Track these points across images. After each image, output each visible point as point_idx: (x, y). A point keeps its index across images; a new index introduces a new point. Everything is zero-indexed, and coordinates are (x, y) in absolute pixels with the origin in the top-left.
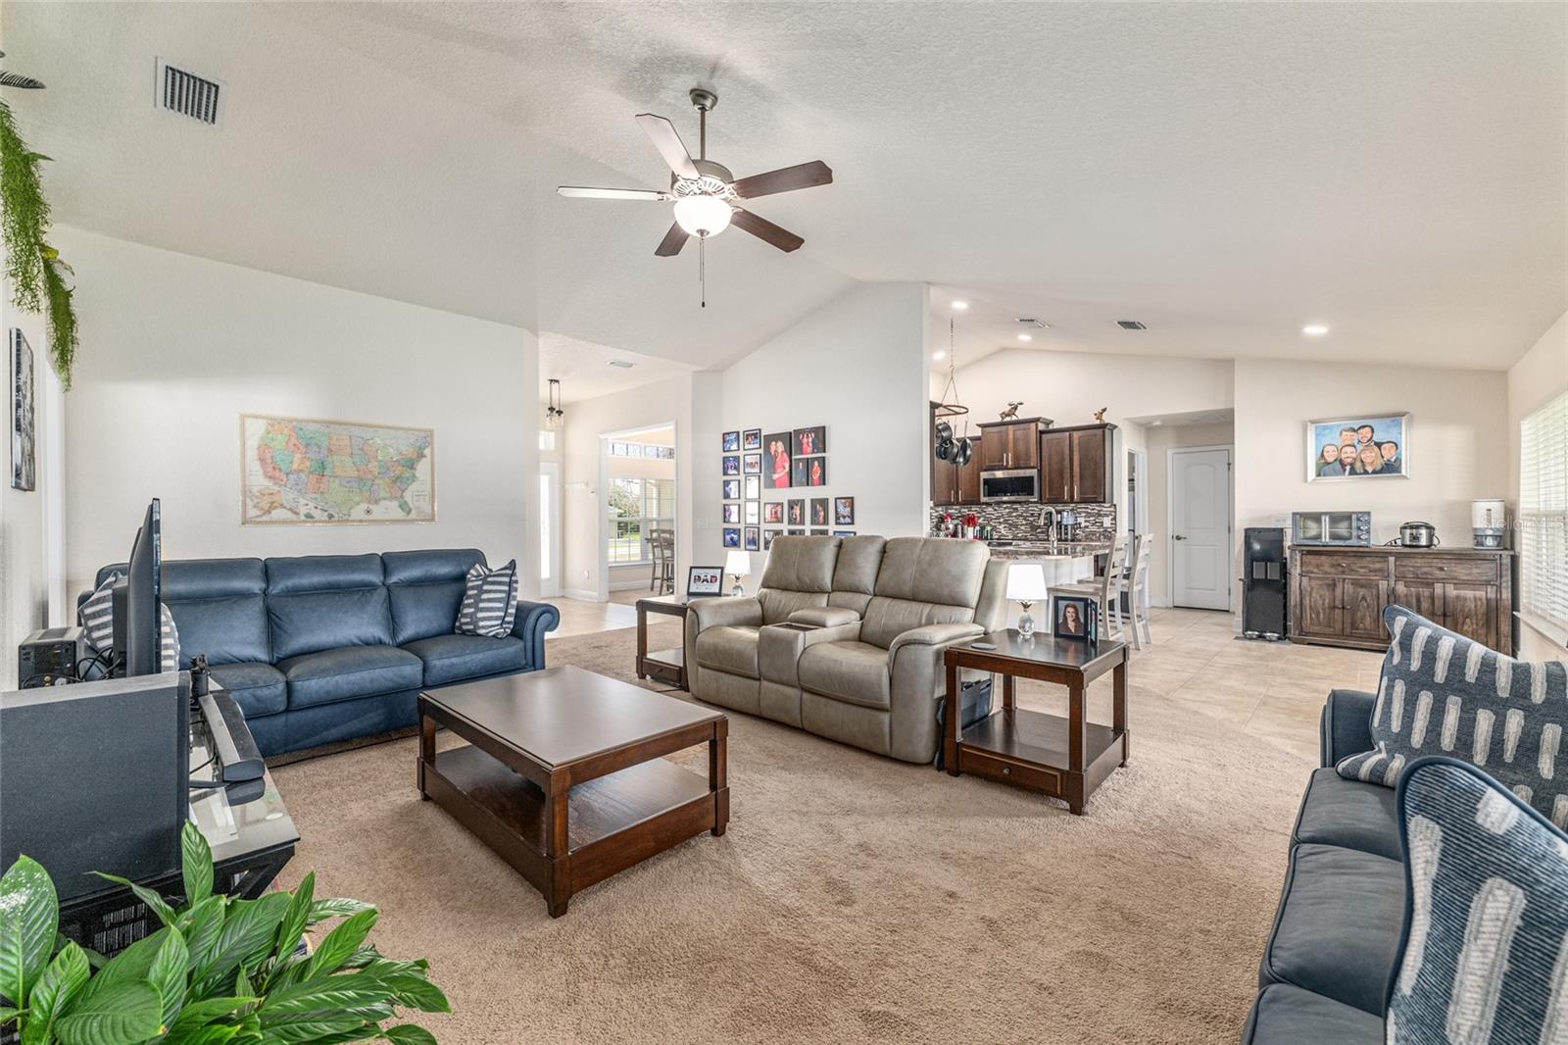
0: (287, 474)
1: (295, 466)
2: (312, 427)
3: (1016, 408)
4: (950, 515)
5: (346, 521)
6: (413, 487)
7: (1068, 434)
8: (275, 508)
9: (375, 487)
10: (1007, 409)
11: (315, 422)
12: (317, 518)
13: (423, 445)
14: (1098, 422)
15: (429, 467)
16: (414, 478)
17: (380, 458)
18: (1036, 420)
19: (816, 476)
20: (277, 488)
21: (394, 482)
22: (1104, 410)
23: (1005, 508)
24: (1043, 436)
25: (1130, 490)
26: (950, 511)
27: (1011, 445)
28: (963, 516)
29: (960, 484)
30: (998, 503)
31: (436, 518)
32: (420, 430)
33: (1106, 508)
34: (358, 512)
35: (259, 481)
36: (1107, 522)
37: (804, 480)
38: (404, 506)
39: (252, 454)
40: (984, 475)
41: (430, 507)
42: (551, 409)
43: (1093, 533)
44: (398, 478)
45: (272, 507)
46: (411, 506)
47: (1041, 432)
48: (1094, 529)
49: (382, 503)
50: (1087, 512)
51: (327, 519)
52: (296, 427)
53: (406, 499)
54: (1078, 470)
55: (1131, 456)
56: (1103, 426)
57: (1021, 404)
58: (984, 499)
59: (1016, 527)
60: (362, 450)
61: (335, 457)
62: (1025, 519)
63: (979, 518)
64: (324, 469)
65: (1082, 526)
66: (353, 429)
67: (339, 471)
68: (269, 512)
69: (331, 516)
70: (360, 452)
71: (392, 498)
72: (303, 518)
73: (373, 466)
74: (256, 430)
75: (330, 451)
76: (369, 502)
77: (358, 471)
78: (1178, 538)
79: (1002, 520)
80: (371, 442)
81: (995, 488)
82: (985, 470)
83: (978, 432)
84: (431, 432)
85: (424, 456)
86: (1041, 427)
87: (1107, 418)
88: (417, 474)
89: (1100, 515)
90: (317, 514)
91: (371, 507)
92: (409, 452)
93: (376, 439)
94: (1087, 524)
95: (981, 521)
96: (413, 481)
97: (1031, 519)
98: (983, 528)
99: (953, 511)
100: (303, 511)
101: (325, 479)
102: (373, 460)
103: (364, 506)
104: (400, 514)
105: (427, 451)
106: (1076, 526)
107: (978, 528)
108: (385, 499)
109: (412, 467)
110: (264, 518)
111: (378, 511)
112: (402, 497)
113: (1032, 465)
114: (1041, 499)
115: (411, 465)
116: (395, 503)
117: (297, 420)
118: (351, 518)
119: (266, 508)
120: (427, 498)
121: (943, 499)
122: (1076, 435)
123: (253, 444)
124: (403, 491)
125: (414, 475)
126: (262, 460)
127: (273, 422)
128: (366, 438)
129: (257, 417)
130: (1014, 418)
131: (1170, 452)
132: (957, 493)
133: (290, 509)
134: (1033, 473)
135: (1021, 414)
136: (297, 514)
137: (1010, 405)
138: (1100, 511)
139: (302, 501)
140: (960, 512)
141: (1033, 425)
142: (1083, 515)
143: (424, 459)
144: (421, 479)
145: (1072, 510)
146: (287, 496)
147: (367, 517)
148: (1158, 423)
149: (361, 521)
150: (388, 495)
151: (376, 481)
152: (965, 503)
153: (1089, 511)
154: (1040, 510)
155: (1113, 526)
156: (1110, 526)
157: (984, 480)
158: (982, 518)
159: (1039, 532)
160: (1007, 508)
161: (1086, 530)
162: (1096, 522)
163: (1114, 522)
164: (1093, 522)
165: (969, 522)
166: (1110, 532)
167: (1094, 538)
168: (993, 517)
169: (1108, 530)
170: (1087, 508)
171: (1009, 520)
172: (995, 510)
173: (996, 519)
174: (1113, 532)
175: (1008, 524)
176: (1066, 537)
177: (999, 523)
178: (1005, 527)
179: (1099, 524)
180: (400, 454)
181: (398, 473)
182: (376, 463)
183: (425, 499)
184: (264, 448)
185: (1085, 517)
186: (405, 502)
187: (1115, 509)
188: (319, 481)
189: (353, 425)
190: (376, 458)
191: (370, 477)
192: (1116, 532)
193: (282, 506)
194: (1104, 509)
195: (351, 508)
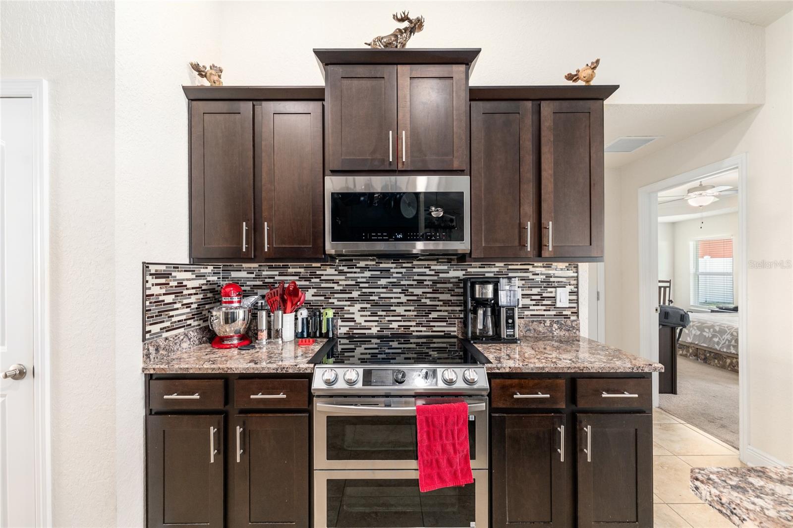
4: (236, 286)
23: (364, 269)
26: (234, 274)
28: (265, 286)
36: (563, 298)
40: (334, 184)
48: (539, 310)
54: (552, 188)
58: (327, 247)
59: (387, 307)
62: (404, 292)
63: (307, 288)
79: (355, 294)
82: (336, 174)
83: (316, 72)
89: (550, 285)
94: (527, 301)
95: (309, 295)
97: (418, 291)
98: (315, 312)
99: (243, 274)
107: (304, 313)
113: (456, 165)
114: (471, 250)
121: (218, 244)
122: (546, 109)
132: (256, 230)
134: (460, 184)
140: (258, 277)
152: (274, 257)
153: (531, 277)
154: (437, 273)
155: (575, 305)
156: (568, 305)
157: (333, 194)
158: (312, 291)
159: (435, 320)
160: (366, 268)
161: (526, 313)
162: (543, 299)
163: (575, 297)
164: (538, 297)
165: (284, 302)
166: (567, 315)
167: (541, 329)
168: (335, 286)
169: (564, 313)
170: (526, 271)
171: (371, 294)
172: (341, 273)
173: (343, 292)
174: (573, 316)
175: (368, 301)
176: (510, 332)
177: (351, 299)
178: (363, 309)
179: (549, 303)
185: (523, 288)
187: (577, 272)
192: (578, 318)
194: (559, 273)
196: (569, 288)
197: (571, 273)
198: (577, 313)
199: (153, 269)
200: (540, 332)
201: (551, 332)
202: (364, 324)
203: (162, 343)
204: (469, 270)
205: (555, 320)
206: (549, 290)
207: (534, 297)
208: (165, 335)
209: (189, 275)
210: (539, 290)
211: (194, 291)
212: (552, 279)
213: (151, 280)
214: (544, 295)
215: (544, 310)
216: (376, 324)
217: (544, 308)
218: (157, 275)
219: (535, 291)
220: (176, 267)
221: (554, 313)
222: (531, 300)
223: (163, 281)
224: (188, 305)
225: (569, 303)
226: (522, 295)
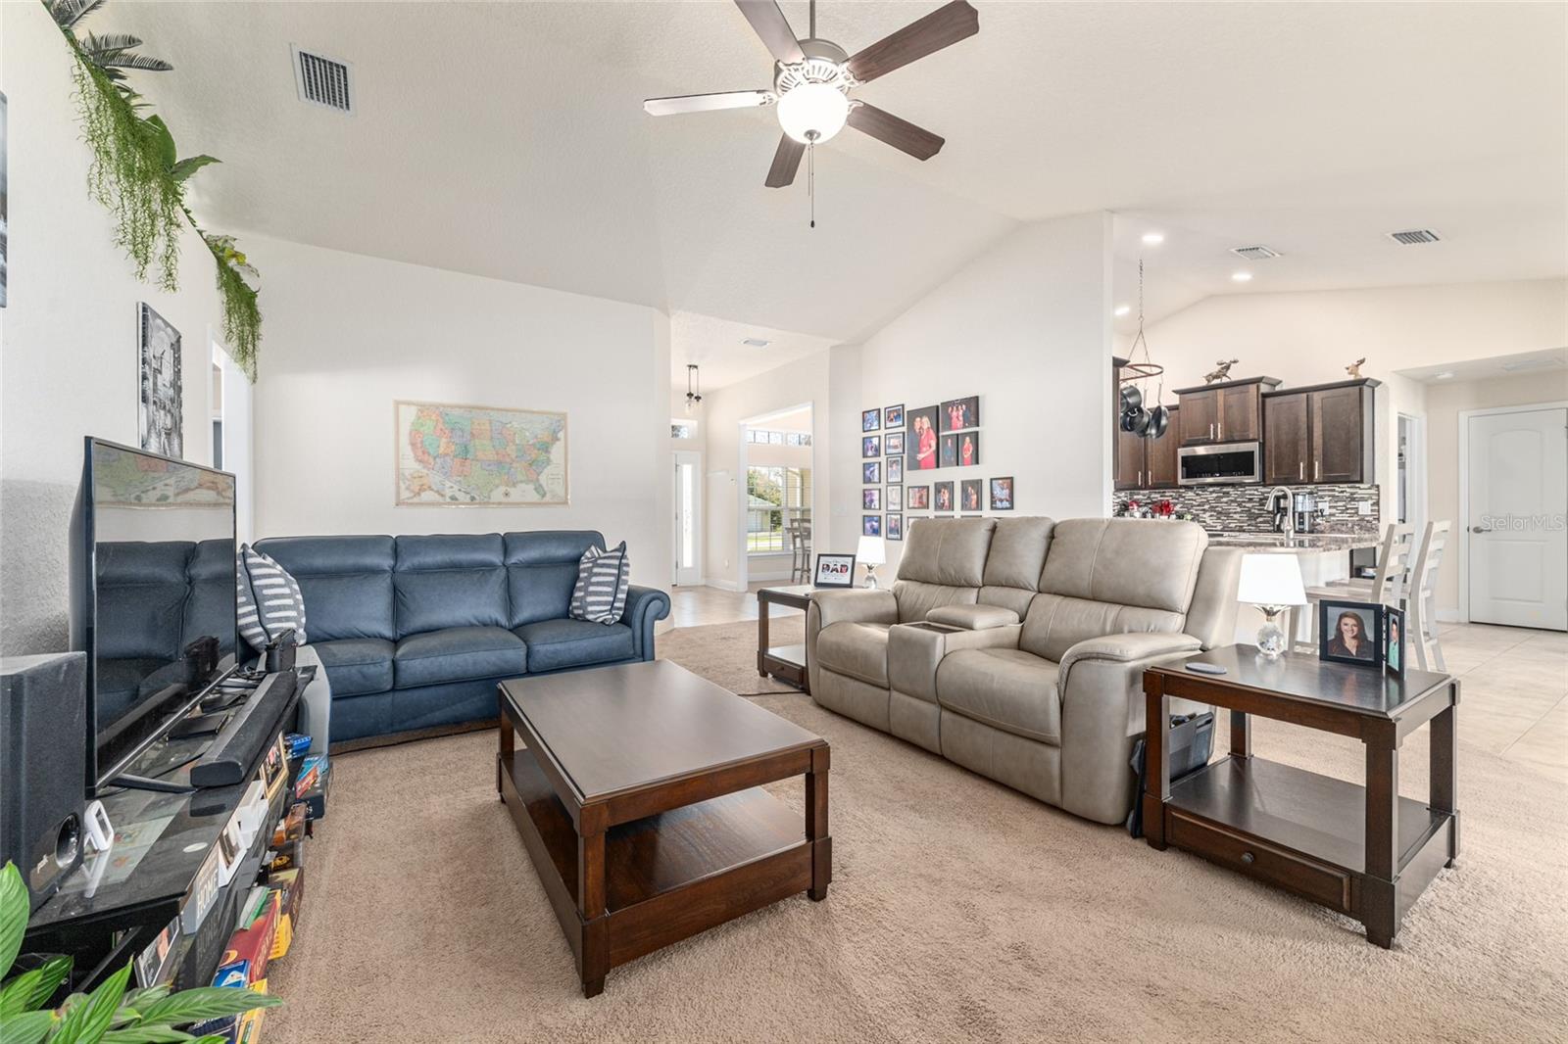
0: (435, 458)
1: (441, 450)
2: (456, 412)
3: (1228, 368)
4: (1137, 502)
5: (486, 504)
6: (548, 470)
7: (1305, 395)
8: (425, 490)
9: (513, 470)
10: (1216, 369)
11: (460, 407)
12: (461, 500)
13: (557, 427)
14: (1352, 378)
15: (562, 450)
16: (548, 461)
17: (517, 442)
18: (1258, 381)
19: (967, 454)
20: (425, 471)
21: (531, 465)
22: (1362, 362)
23: (1211, 493)
24: (1268, 400)
25: (1399, 468)
26: (1135, 497)
27: (1221, 414)
28: (1153, 503)
29: (1149, 463)
30: (1203, 486)
31: (569, 502)
32: (554, 414)
33: (1363, 490)
34: (497, 495)
35: (410, 465)
36: (1365, 508)
37: (953, 459)
38: (539, 489)
39: (404, 440)
40: (1182, 452)
41: (564, 490)
42: (690, 395)
43: (1344, 523)
44: (534, 461)
45: (422, 489)
46: (546, 489)
47: (1265, 396)
48: (1345, 517)
49: (519, 485)
50: (1333, 496)
51: (468, 500)
52: (440, 411)
53: (542, 482)
54: (1321, 441)
55: (1402, 421)
56: (1360, 383)
57: (1235, 362)
58: (1181, 481)
59: (1228, 515)
60: (501, 434)
61: (477, 441)
62: (1239, 505)
63: (1175, 504)
64: (467, 452)
65: (1326, 513)
66: (492, 413)
67: (480, 455)
68: (419, 494)
69: (473, 498)
70: (499, 436)
71: (528, 481)
72: (448, 500)
73: (511, 450)
74: (409, 415)
75: (473, 435)
76: (508, 485)
77: (497, 454)
78: (1478, 530)
79: (1206, 507)
80: (509, 426)
81: (1195, 467)
82: (1184, 446)
83: (1175, 400)
84: (564, 416)
85: (558, 440)
86: (1264, 388)
87: (1364, 372)
88: (552, 457)
89: (1353, 499)
90: (461, 496)
91: (511, 490)
92: (544, 435)
93: (514, 423)
94: (1334, 511)
95: (1177, 508)
96: (548, 464)
97: (1249, 505)
98: (1180, 516)
99: (1141, 497)
100: (448, 493)
101: (468, 463)
102: (511, 444)
103: (502, 489)
104: (535, 497)
105: (561, 435)
106: (1316, 513)
107: (1174, 517)
108: (521, 482)
109: (547, 451)
110: (416, 500)
111: (516, 494)
112: (538, 480)
113: (1251, 436)
114: (1264, 480)
115: (545, 448)
116: (531, 487)
117: (444, 406)
118: (492, 501)
119: (417, 491)
120: (561, 482)
121: (1128, 482)
122: (1317, 396)
123: (405, 429)
124: (538, 475)
125: (549, 458)
126: (413, 445)
127: (423, 408)
128: (504, 422)
129: (409, 403)
130: (1225, 380)
131: (1463, 417)
132: (1145, 474)
133: (437, 492)
134: (1254, 447)
135: (1234, 375)
136: (442, 496)
137: (1219, 364)
138: (1352, 494)
139: (448, 484)
140: (1149, 498)
141: (1253, 388)
142: (1327, 499)
143: (558, 443)
144: (555, 462)
145: (1311, 493)
146: (435, 479)
147: (505, 500)
148: (1447, 375)
149: (500, 503)
150: (524, 478)
151: (514, 465)
152: (1155, 487)
153: (1337, 494)
154: (1263, 493)
155: (1376, 513)
156: (1370, 513)
157: (1183, 457)
158: (1179, 506)
159: (1261, 522)
160: (1214, 492)
161: (1332, 518)
162: (1347, 509)
163: (1376, 508)
164: (1343, 508)
165: (1162, 510)
166: (1369, 520)
167: (1343, 529)
168: (1194, 503)
169: (1367, 519)
170: (1334, 490)
171: (1217, 507)
172: (1197, 495)
173: (1198, 506)
174: (1374, 520)
175: (1215, 511)
176: (1301, 527)
177: (1204, 510)
178: (1211, 516)
179: (1353, 511)
180: (536, 437)
181: (533, 456)
182: (514, 447)
183: (559, 483)
184: (415, 434)
185: (1330, 501)
186: (541, 486)
187: (1378, 490)
188: (462, 465)
189: (493, 409)
190: (513, 441)
191: (508, 460)
192: (1379, 521)
193: (430, 488)
194: (1360, 491)
195: (491, 491)
196: (1370, 502)
197: (1373, 491)
198: (1378, 519)
200: (1342, 531)
201: (1353, 531)
205: (1357, 523)
206: (1353, 503)
207: (1339, 508)
210: (1344, 503)
212: (1355, 496)
214: (1349, 506)
215: (1349, 516)
219: (1341, 504)
221: (1356, 518)
226: (1329, 506)
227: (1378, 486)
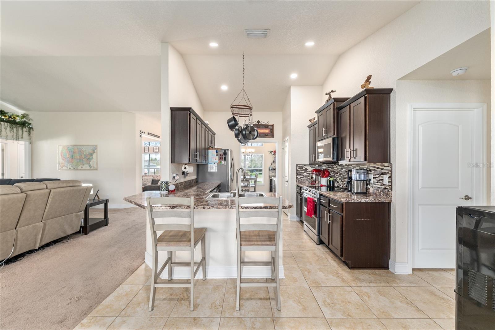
0: (66, 158)
1: (67, 157)
2: (71, 147)
5: (77, 170)
6: (92, 161)
8: (64, 166)
9: (83, 161)
11: (71, 146)
12: (71, 169)
13: (94, 149)
15: (96, 155)
16: (92, 158)
18: (333, 101)
20: (64, 162)
21: (88, 159)
22: (369, 78)
27: (325, 123)
31: (98, 169)
32: (94, 145)
34: (80, 168)
35: (61, 161)
36: (386, 180)
38: (90, 166)
39: (60, 154)
41: (96, 166)
44: (89, 158)
45: (63, 166)
46: (92, 166)
49: (85, 165)
51: (73, 169)
54: (353, 135)
60: (80, 152)
61: (75, 154)
64: (73, 157)
66: (79, 147)
67: (76, 158)
68: (63, 167)
69: (74, 168)
72: (69, 169)
73: (83, 156)
74: (61, 149)
75: (74, 152)
76: (82, 165)
77: (80, 157)
84: (96, 146)
85: (95, 152)
88: (93, 157)
89: (382, 173)
90: (72, 168)
91: (83, 166)
92: (91, 151)
93: (84, 149)
96: (92, 159)
100: (69, 167)
101: (73, 159)
102: (83, 154)
103: (81, 166)
104: (89, 168)
105: (96, 151)
108: (85, 164)
110: (62, 169)
111: (84, 167)
112: (90, 163)
113: (332, 134)
115: (91, 155)
116: (88, 165)
117: (68, 146)
120: (96, 164)
123: (60, 152)
124: (90, 162)
125: (92, 157)
126: (62, 156)
127: (64, 147)
128: (81, 148)
129: (60, 146)
133: (66, 167)
136: (67, 168)
138: (382, 169)
139: (69, 165)
142: (373, 172)
143: (95, 153)
146: (66, 164)
147: (81, 169)
149: (80, 170)
150: (86, 163)
151: (84, 159)
153: (376, 170)
155: (390, 184)
161: (374, 185)
162: (380, 180)
163: (390, 180)
164: (378, 179)
166: (388, 189)
167: (377, 193)
169: (387, 187)
170: (375, 167)
174: (390, 189)
179: (382, 182)
180: (89, 152)
181: (89, 157)
182: (83, 155)
183: (95, 164)
184: (62, 153)
185: (373, 174)
186: (90, 165)
187: (391, 168)
188: (72, 160)
189: (79, 145)
190: (83, 153)
191: (82, 158)
192: (392, 191)
193: (65, 166)
194: (385, 168)
195: (78, 167)
196: (388, 176)
197: (389, 168)
198: (391, 188)
199: (299, 166)
200: (377, 195)
201: (380, 195)
202: (340, 184)
203: (300, 180)
204: (361, 166)
205: (382, 190)
206: (382, 176)
207: (377, 179)
208: (301, 179)
209: (309, 167)
210: (378, 175)
211: (311, 171)
212: (383, 171)
213: (298, 168)
214: (380, 178)
215: (380, 185)
216: (342, 184)
217: (380, 184)
218: (300, 167)
219: (377, 176)
220: (305, 165)
221: (383, 187)
222: (376, 180)
223: (301, 168)
224: (309, 174)
225: (389, 183)
226: (373, 177)
227: (391, 165)
